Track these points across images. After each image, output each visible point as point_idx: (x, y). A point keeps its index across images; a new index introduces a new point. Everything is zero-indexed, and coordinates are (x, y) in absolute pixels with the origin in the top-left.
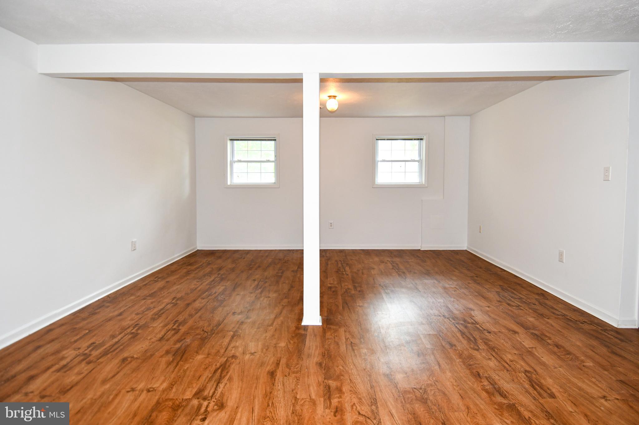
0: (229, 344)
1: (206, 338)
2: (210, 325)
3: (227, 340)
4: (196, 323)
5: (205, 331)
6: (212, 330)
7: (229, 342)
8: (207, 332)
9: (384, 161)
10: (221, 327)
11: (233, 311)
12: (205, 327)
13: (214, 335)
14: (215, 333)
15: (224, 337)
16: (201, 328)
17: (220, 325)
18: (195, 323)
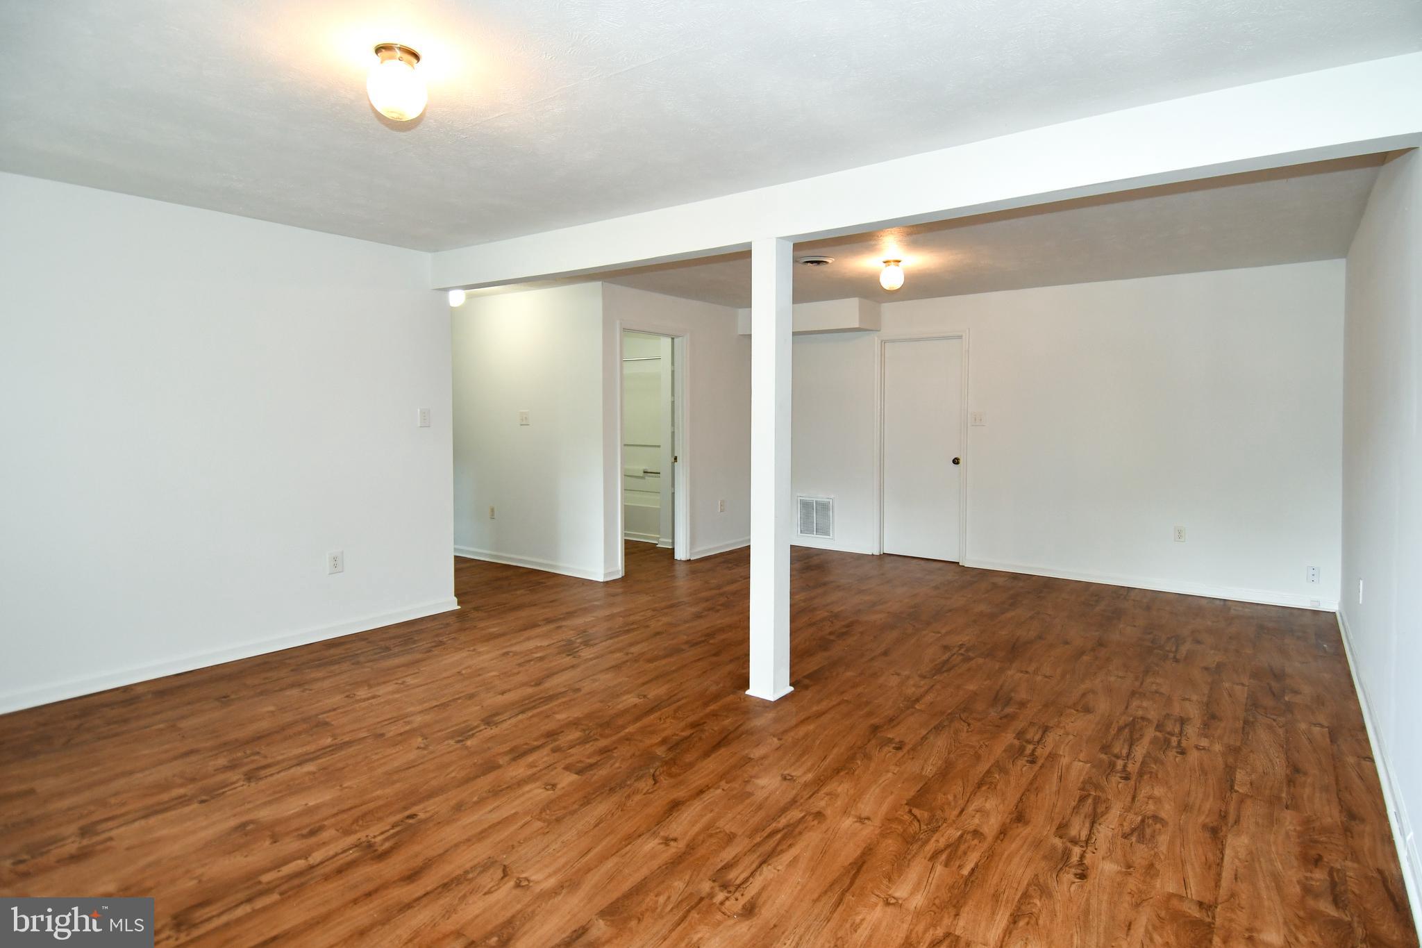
0: (927, 692)
1: (964, 710)
2: (956, 732)
3: (929, 698)
4: (986, 746)
5: (964, 721)
6: (951, 721)
7: (924, 695)
8: (962, 719)
10: (934, 723)
11: (900, 754)
12: (965, 729)
13: (950, 711)
14: (946, 714)
15: (931, 703)
16: (973, 730)
17: (935, 728)
18: (987, 744)
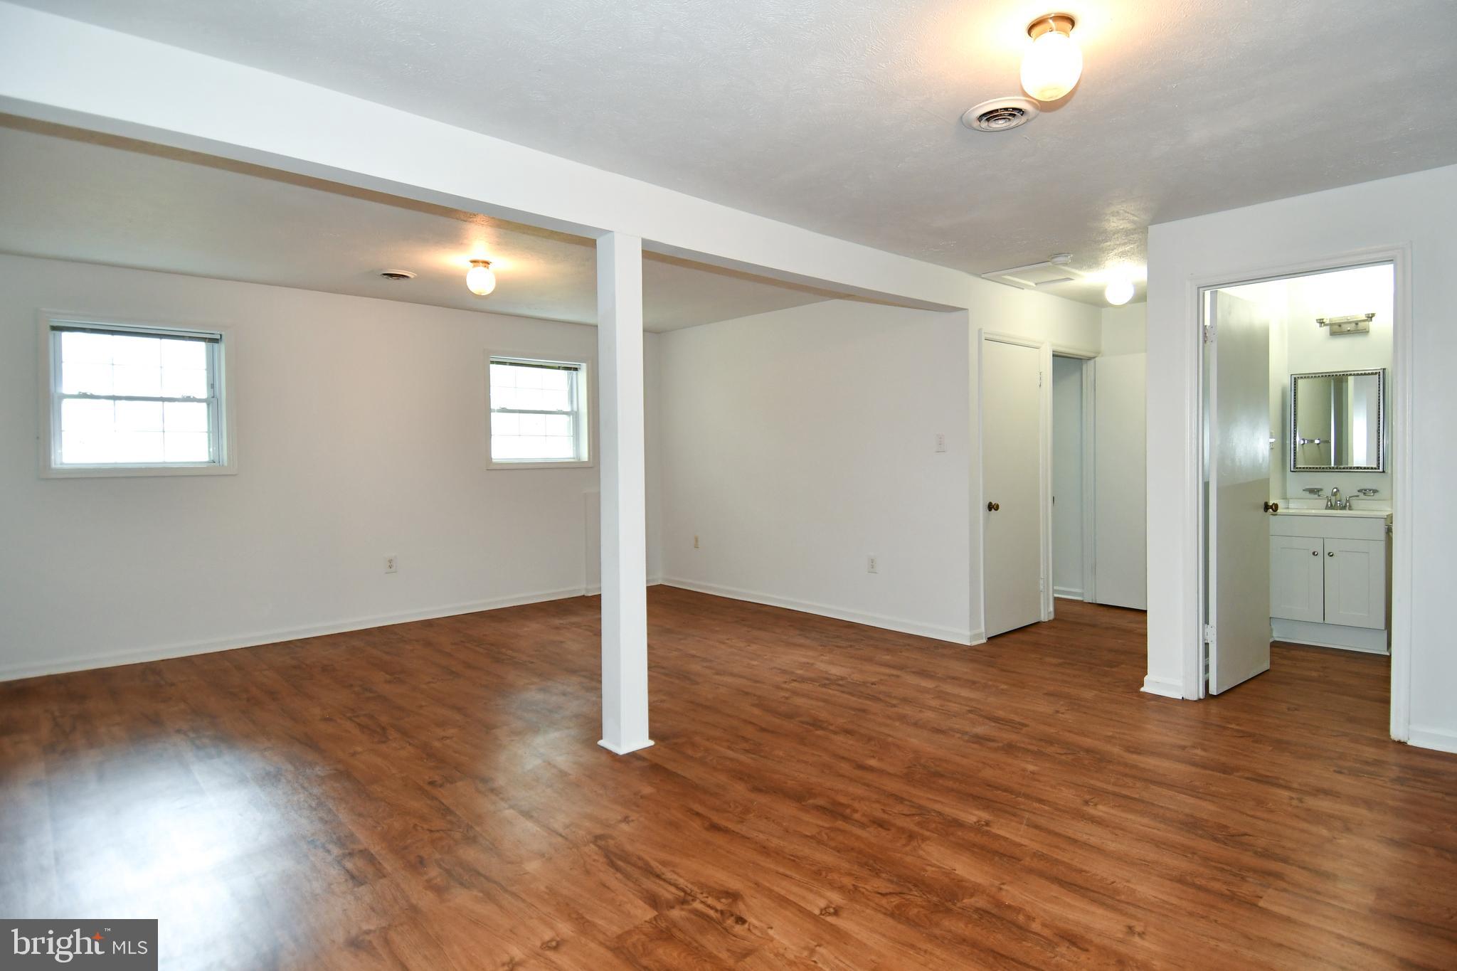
9: (504, 410)
